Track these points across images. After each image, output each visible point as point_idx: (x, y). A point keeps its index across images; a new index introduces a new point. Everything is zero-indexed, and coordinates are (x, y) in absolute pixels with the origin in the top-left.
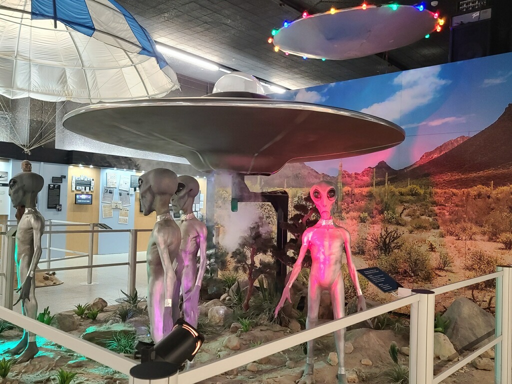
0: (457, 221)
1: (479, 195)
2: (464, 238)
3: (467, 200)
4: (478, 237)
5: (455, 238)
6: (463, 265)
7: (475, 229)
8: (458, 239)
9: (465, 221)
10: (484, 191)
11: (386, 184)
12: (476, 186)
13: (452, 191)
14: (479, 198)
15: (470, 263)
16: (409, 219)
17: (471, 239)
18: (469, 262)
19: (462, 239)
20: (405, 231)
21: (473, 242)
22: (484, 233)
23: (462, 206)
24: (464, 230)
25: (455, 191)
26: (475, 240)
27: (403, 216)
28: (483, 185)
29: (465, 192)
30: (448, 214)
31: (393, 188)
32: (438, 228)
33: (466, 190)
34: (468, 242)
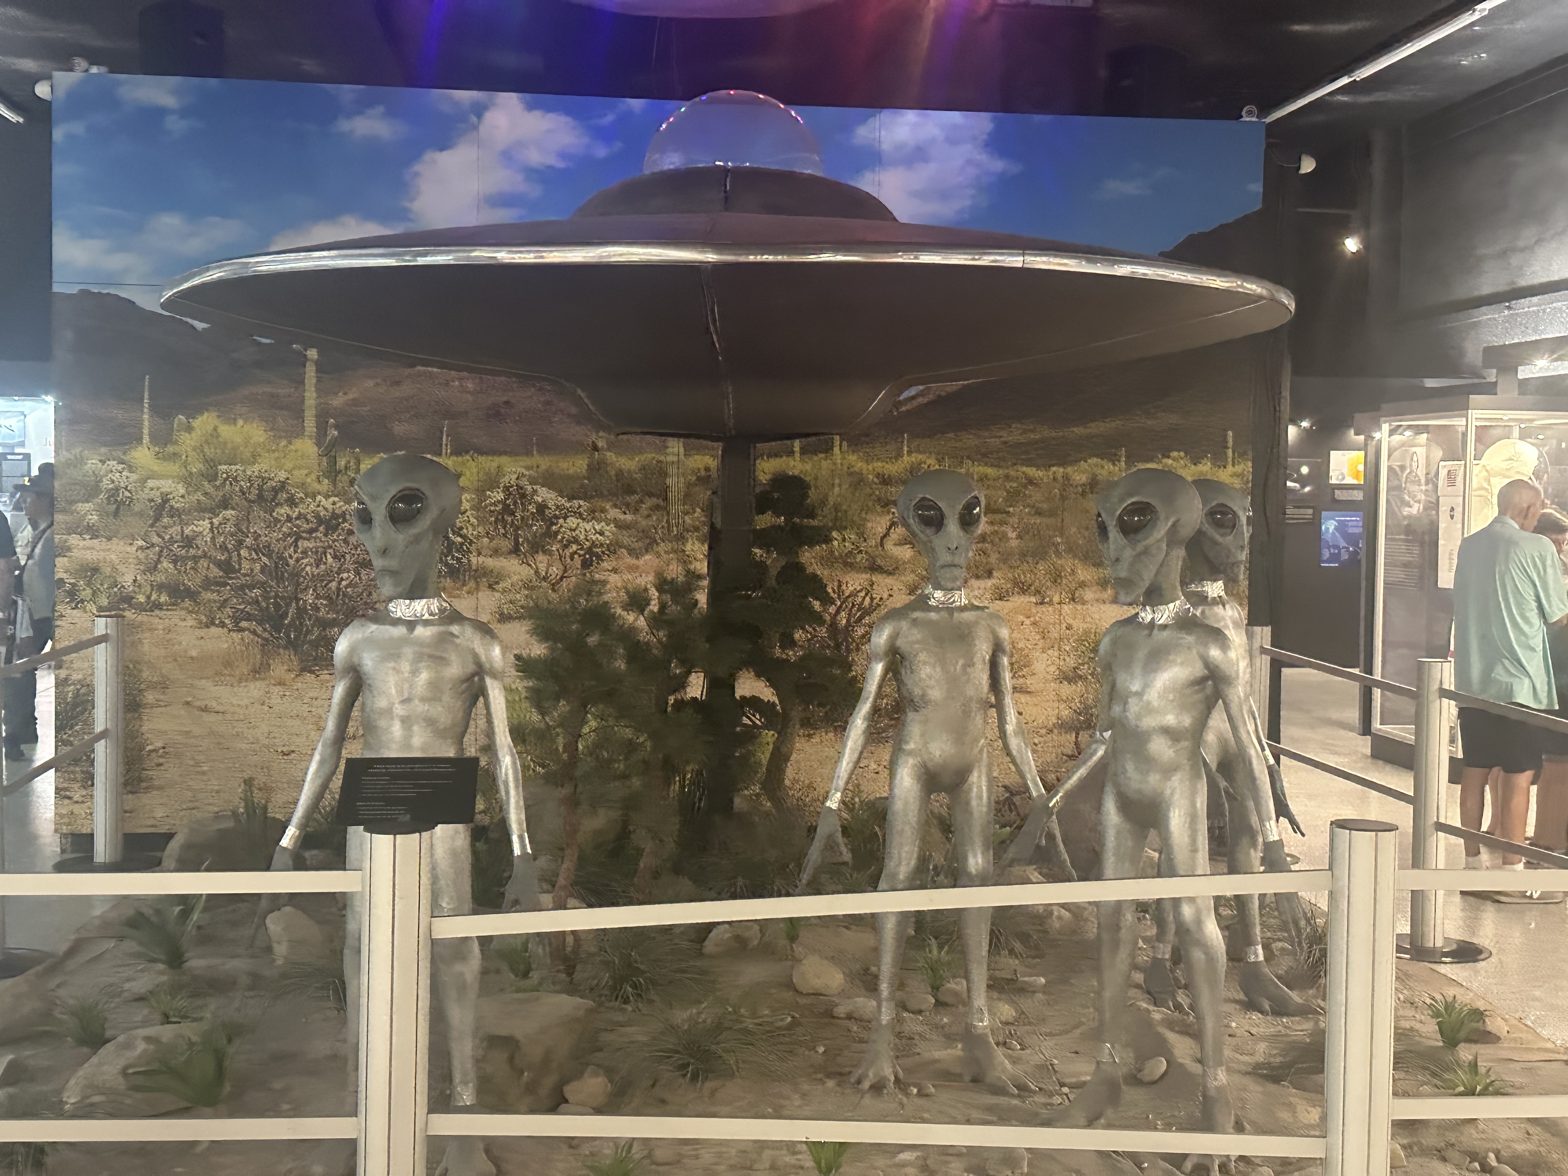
0: (1040, 554)
1: (1093, 485)
2: (1056, 599)
3: (1063, 498)
4: (1089, 594)
5: (1033, 599)
6: (1053, 669)
7: (1084, 573)
8: (1042, 603)
9: (1058, 554)
10: (1104, 473)
11: (836, 450)
12: (1086, 461)
13: (1023, 473)
14: (1092, 493)
15: (1071, 662)
16: (905, 553)
17: (1073, 599)
18: (1068, 659)
19: (1051, 603)
20: (895, 588)
21: (1079, 607)
22: (1103, 584)
23: (1052, 513)
24: (1056, 577)
25: (1032, 471)
26: (1084, 603)
27: (889, 545)
28: (1101, 456)
29: (1059, 476)
30: (1014, 535)
31: (855, 461)
32: (989, 574)
33: (1061, 470)
34: (1066, 609)
